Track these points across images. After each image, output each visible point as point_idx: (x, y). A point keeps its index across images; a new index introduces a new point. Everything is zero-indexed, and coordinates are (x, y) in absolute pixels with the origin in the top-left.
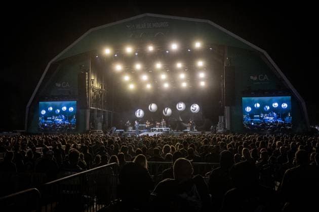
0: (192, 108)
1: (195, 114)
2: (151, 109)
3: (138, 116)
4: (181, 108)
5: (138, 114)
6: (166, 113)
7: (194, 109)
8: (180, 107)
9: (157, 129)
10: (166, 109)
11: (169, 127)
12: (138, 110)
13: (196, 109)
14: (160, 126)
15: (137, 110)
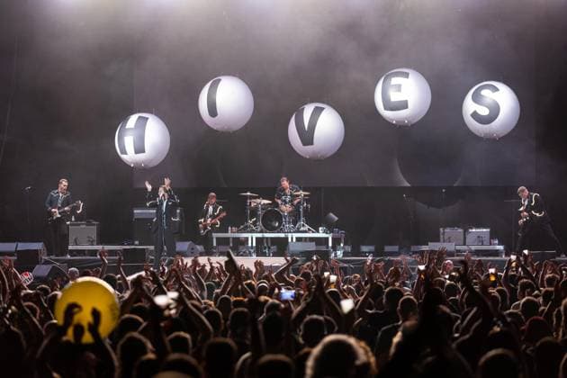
0: (469, 106)
1: (493, 142)
2: (213, 111)
3: (130, 156)
4: (404, 105)
5: (129, 142)
6: (307, 138)
7: (484, 111)
8: (395, 97)
9: (252, 238)
10: (308, 111)
11: (330, 229)
12: (132, 121)
13: (495, 111)
14: (271, 219)
15: (125, 118)
